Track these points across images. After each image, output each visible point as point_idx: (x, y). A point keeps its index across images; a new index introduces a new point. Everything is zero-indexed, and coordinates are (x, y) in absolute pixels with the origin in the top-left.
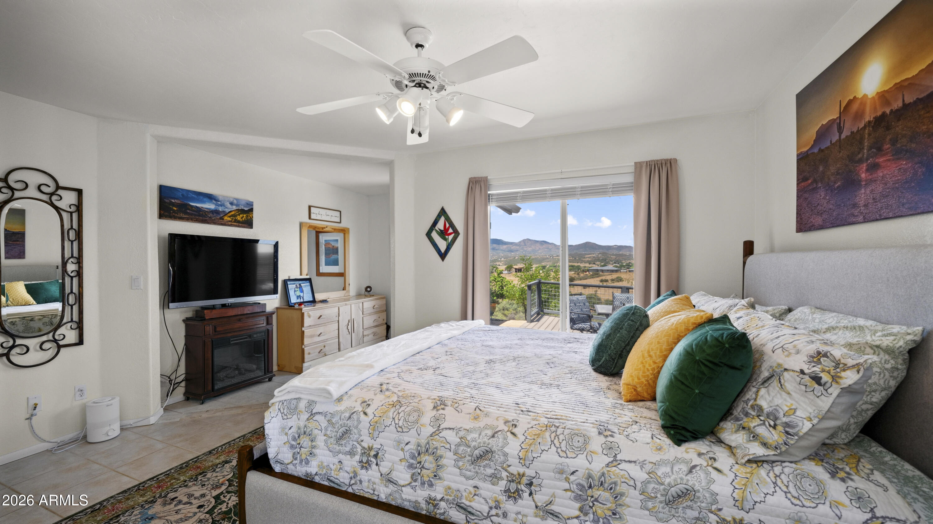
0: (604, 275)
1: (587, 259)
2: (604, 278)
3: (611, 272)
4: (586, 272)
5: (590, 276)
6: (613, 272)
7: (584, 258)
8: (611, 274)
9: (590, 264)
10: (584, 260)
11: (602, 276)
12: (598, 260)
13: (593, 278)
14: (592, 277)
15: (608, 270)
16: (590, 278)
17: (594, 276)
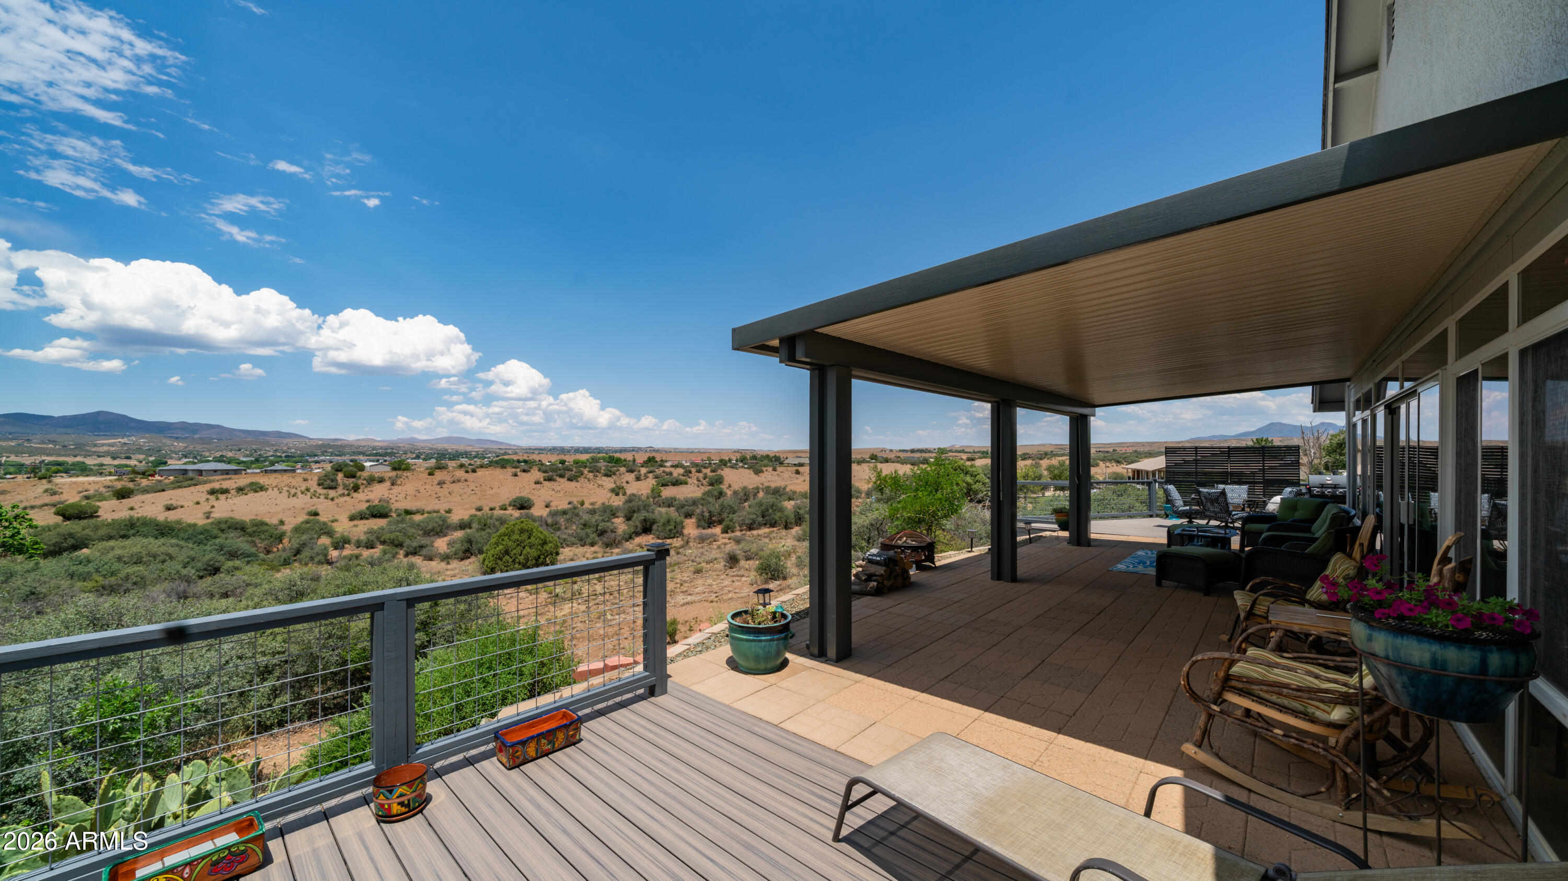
0: (214, 481)
1: (105, 448)
2: (216, 485)
3: (222, 474)
4: (153, 475)
5: (172, 483)
6: (227, 474)
7: (95, 445)
8: (230, 479)
9: (114, 458)
10: (94, 449)
11: (210, 482)
12: (139, 450)
13: (180, 487)
14: (178, 485)
15: (215, 471)
16: (174, 488)
17: (186, 483)
